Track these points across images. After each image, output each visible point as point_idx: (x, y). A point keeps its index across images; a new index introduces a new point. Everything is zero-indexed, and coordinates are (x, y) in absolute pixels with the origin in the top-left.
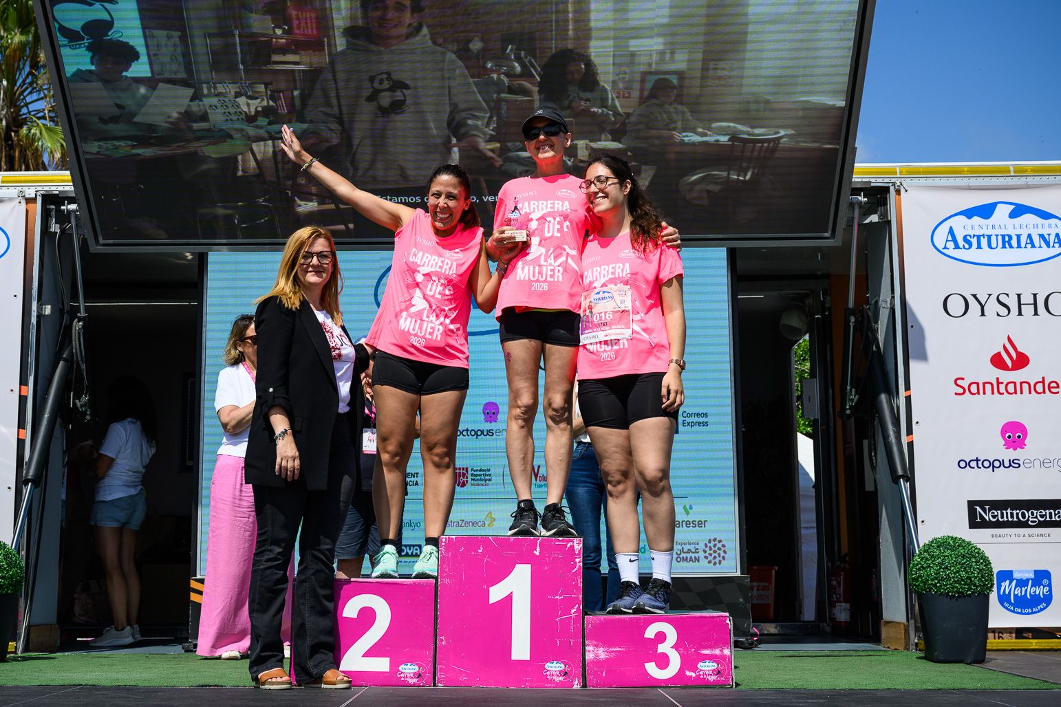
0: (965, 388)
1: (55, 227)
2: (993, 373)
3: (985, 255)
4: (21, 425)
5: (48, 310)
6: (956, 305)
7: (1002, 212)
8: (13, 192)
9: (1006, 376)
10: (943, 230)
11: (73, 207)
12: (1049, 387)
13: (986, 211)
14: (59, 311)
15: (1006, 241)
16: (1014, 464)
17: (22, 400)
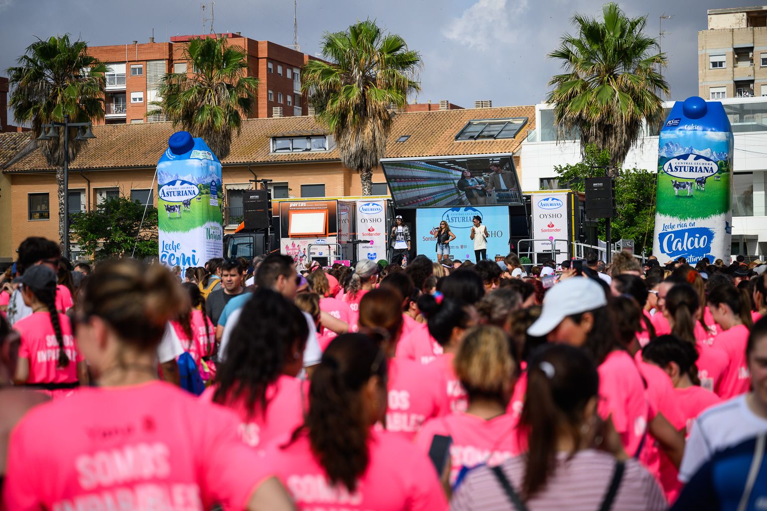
0: (543, 231)
1: (390, 205)
2: (548, 228)
3: (547, 207)
4: (386, 240)
5: (389, 220)
6: (542, 216)
7: (550, 199)
8: (382, 199)
9: (550, 228)
10: (540, 203)
11: (392, 201)
12: (558, 230)
13: (547, 199)
14: (391, 220)
15: (551, 205)
17: (386, 236)
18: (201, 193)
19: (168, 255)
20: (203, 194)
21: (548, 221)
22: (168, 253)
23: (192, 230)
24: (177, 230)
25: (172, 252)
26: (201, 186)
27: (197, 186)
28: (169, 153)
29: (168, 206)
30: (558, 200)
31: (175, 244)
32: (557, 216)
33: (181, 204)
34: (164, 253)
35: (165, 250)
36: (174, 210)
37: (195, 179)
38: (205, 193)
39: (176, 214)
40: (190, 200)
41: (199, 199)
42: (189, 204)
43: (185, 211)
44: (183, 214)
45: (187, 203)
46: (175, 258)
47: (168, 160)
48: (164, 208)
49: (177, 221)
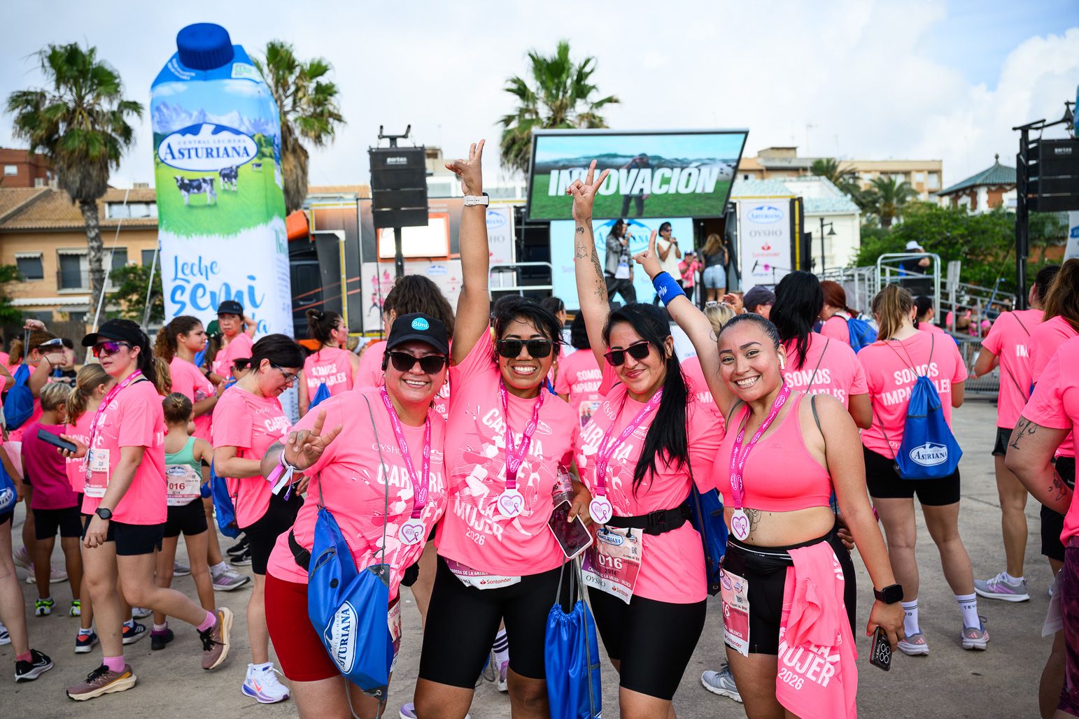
1: (518, 216)
2: (762, 251)
3: (761, 220)
6: (753, 234)
7: (765, 209)
9: (765, 251)
10: (751, 213)
11: (523, 210)
12: (776, 255)
13: (761, 208)
15: (766, 216)
16: (766, 275)
18: (261, 154)
19: (189, 288)
20: (264, 155)
21: (762, 241)
22: (188, 282)
23: (244, 233)
24: (210, 232)
25: (200, 279)
26: (260, 140)
27: (252, 137)
28: (176, 66)
29: (182, 180)
30: (776, 209)
31: (206, 262)
32: (774, 233)
33: (216, 176)
34: (179, 282)
35: (180, 275)
36: (199, 188)
37: (247, 123)
38: (268, 154)
39: (205, 197)
40: (238, 167)
41: (259, 165)
42: (236, 177)
43: (225, 191)
44: (223, 199)
45: (230, 175)
46: (208, 295)
47: (178, 79)
48: (175, 186)
49: (208, 212)
